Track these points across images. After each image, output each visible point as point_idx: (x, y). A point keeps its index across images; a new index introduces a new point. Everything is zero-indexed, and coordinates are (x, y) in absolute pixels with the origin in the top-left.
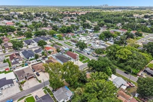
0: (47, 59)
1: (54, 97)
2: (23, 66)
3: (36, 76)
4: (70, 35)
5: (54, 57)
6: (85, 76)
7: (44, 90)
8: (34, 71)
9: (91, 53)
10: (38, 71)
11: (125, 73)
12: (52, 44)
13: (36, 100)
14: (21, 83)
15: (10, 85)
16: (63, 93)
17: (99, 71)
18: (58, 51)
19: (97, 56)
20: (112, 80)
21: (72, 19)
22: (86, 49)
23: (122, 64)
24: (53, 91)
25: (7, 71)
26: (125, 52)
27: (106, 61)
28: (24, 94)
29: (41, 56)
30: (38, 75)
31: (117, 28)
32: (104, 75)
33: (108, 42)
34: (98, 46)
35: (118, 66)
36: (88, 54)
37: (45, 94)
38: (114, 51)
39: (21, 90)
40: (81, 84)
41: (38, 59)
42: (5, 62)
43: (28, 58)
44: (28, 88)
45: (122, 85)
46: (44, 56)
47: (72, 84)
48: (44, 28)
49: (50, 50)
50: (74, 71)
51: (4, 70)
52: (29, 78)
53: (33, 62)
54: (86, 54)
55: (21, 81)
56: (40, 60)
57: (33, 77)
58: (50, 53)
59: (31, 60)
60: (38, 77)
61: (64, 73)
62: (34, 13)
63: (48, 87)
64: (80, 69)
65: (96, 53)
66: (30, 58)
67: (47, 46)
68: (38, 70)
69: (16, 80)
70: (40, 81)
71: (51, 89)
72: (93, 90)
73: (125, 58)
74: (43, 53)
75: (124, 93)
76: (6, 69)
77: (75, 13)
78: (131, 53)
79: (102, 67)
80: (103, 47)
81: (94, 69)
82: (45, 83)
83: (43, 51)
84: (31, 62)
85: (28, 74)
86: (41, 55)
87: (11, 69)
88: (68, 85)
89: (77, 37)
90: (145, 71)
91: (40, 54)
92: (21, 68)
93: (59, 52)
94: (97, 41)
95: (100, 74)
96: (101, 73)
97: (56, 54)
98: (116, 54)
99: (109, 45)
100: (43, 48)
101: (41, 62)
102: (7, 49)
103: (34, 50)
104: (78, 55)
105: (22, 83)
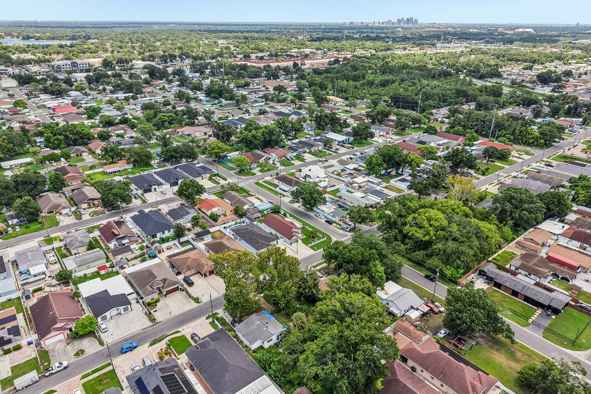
0: (208, 239)
1: (236, 336)
2: (143, 258)
3: (186, 286)
4: (273, 156)
5: (228, 232)
6: (316, 286)
7: (211, 320)
8: (179, 273)
9: (337, 219)
10: (188, 274)
11: (427, 277)
12: (219, 189)
13: (193, 344)
14: (149, 304)
15: (122, 308)
16: (259, 327)
17: (350, 273)
18: (239, 213)
19: (353, 230)
20: (384, 297)
21: (280, 89)
22: (322, 207)
23: (420, 254)
24: (234, 322)
25: (103, 272)
26: (429, 219)
27: (372, 246)
28: (162, 330)
29: (189, 230)
30: (191, 284)
31: (431, 131)
32: (363, 283)
33: (392, 182)
34: (359, 194)
35: (409, 259)
36: (329, 222)
37: (214, 330)
38: (400, 216)
39: (153, 320)
40: (305, 307)
41: (182, 240)
42: (91, 247)
43: (154, 236)
44: (168, 316)
45: (412, 308)
46: (198, 230)
47: (282, 304)
48: (187, 130)
49: (215, 210)
50: (287, 273)
51: (95, 269)
52: (169, 292)
53: (169, 248)
54: (323, 221)
55: (148, 299)
56: (188, 242)
57: (177, 289)
58: (214, 218)
59: (163, 241)
60: (190, 289)
61: (261, 278)
62: (139, 64)
63: (221, 312)
64: (302, 268)
65: (352, 218)
66: (159, 235)
67: (204, 196)
68: (189, 269)
69: (135, 295)
70: (197, 300)
71: (229, 319)
72: (331, 317)
73: (427, 238)
74: (195, 221)
75: (412, 328)
76: (101, 268)
77: (290, 64)
78: (445, 223)
79: (361, 263)
80: (374, 199)
81: (340, 266)
82: (213, 304)
83: (193, 213)
84: (164, 246)
85: (164, 280)
86: (189, 225)
87: (112, 267)
88: (272, 308)
89: (297, 163)
90: (482, 273)
91: (185, 222)
92: (139, 266)
93: (241, 216)
94: (360, 179)
95: (353, 280)
96: (355, 277)
97: (233, 222)
98: (405, 224)
99: (393, 195)
100: (193, 204)
101: (194, 248)
102: (85, 206)
103: (165, 209)
104: (299, 225)
105: (151, 305)
